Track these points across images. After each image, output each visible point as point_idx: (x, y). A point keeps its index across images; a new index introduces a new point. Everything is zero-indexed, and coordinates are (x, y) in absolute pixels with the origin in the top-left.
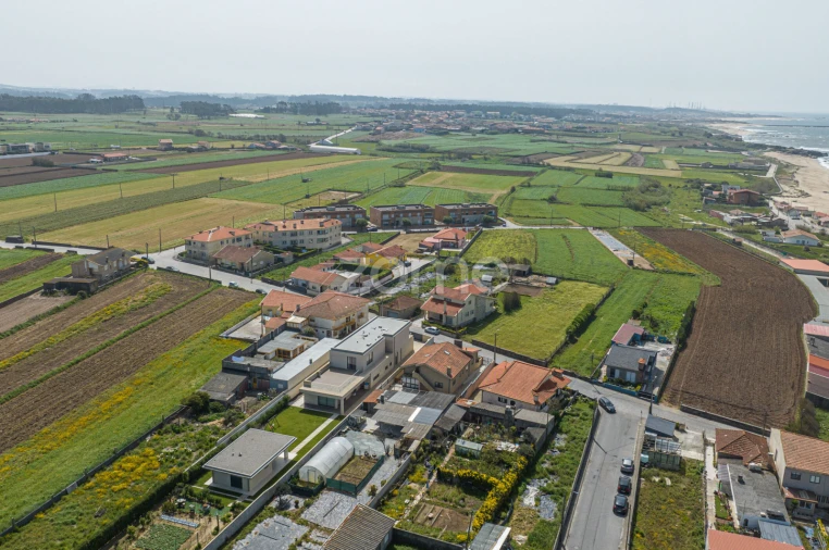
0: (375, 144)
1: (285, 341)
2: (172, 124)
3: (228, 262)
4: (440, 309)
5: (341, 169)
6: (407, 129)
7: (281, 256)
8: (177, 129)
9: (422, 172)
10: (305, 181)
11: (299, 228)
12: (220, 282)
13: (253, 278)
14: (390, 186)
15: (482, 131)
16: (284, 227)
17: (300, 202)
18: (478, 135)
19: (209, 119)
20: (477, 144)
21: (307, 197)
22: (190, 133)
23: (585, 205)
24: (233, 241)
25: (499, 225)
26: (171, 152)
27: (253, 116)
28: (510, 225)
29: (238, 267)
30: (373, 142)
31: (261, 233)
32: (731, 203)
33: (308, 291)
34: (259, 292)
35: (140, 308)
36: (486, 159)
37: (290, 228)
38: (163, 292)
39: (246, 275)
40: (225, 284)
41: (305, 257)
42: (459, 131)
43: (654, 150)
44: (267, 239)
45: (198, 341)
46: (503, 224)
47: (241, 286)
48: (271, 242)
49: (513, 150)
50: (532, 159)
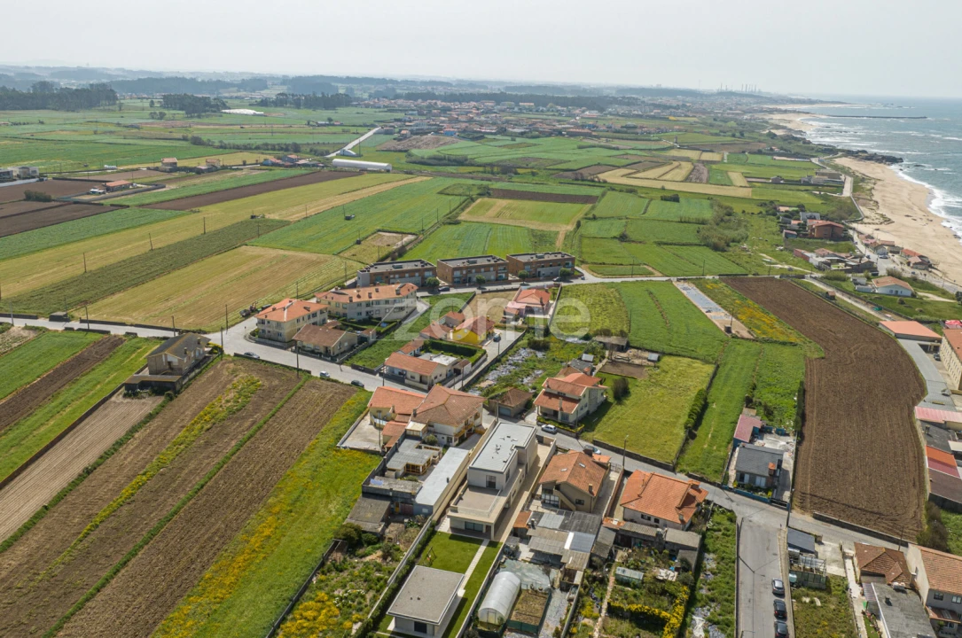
0: (405, 154)
1: (410, 453)
2: (158, 127)
3: (310, 345)
4: (555, 404)
5: (380, 197)
6: (437, 132)
7: (364, 334)
8: (167, 135)
9: (473, 200)
10: (348, 218)
11: (375, 297)
12: (309, 372)
13: (340, 364)
14: (444, 224)
15: (522, 134)
16: (359, 296)
17: (353, 251)
18: (519, 140)
19: (199, 117)
20: (520, 153)
21: (358, 242)
22: (185, 139)
23: (659, 244)
24: (309, 318)
25: (576, 277)
26: (177, 174)
27: (251, 112)
28: (590, 278)
29: (322, 350)
30: (400, 151)
31: (333, 304)
32: (813, 237)
33: (406, 381)
34: (355, 384)
35: (238, 410)
36: (534, 174)
37: (365, 298)
38: (252, 387)
39: (333, 360)
40: (316, 374)
41: (387, 332)
42: (495, 134)
43: (715, 157)
44: (341, 311)
45: (316, 452)
46: (581, 276)
47: (332, 377)
48: (345, 315)
49: (562, 162)
50: (585, 173)
